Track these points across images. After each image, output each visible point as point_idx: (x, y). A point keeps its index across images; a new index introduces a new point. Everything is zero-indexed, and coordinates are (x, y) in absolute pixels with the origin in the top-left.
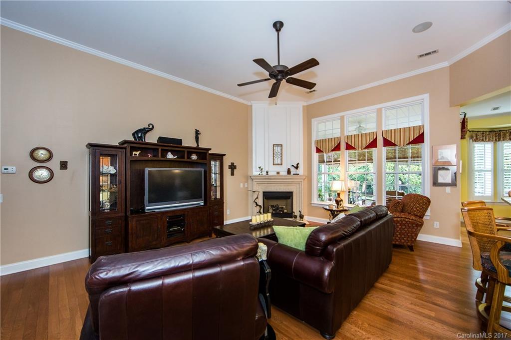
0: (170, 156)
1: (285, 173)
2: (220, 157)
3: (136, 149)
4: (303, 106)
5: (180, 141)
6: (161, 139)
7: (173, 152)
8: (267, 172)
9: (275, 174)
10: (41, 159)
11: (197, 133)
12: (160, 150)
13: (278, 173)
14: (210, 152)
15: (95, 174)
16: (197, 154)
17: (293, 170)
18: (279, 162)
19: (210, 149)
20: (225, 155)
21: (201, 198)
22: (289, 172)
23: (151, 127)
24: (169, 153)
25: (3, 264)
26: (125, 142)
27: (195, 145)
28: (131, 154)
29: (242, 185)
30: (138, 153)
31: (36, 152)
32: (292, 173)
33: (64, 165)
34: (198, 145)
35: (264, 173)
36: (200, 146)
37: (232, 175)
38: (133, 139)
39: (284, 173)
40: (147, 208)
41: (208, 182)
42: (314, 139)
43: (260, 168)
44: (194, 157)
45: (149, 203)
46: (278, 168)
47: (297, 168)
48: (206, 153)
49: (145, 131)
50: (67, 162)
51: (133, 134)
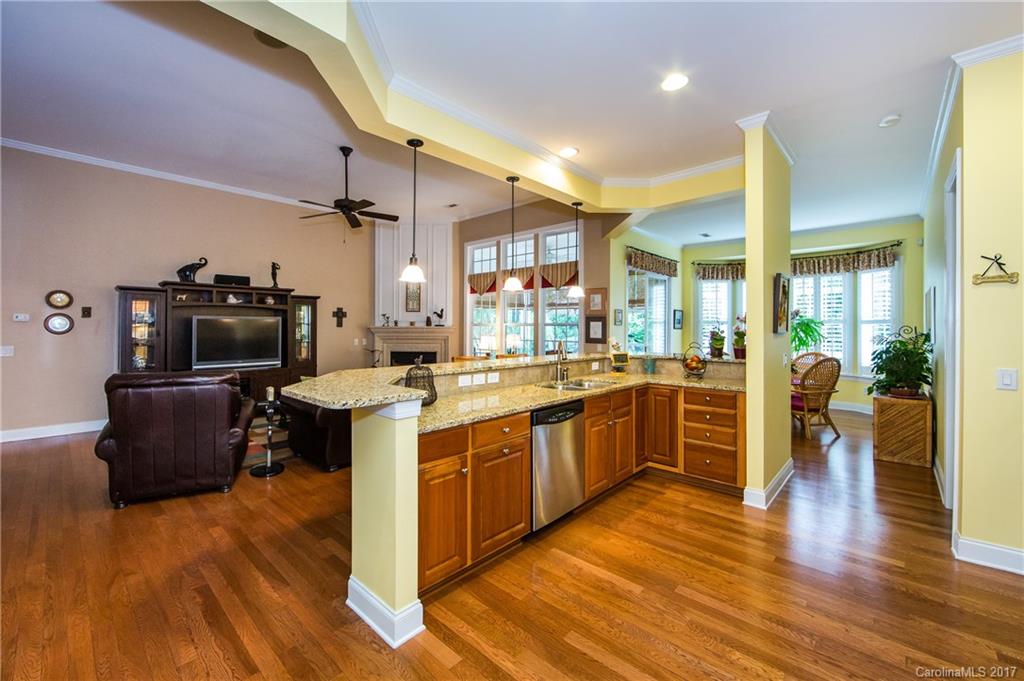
0: (232, 300)
1: (424, 325)
2: (312, 301)
3: (184, 292)
4: (454, 223)
5: (246, 280)
6: (219, 279)
7: (236, 295)
8: (396, 323)
9: (408, 325)
10: (60, 304)
11: (275, 267)
12: (215, 292)
13: (412, 324)
14: (292, 293)
15: (126, 323)
16: (274, 297)
17: (435, 320)
18: (416, 307)
19: (293, 290)
20: (319, 297)
21: (277, 356)
22: (429, 322)
23: (203, 261)
24: (231, 296)
25: (4, 429)
26: (164, 284)
27: (270, 284)
28: (174, 298)
29: (356, 340)
30: (184, 297)
31: (55, 296)
32: (433, 324)
33: (87, 312)
34: (275, 283)
35: (392, 324)
36: (280, 286)
37: (338, 326)
38: (178, 280)
39: (421, 324)
40: (194, 367)
41: (290, 336)
42: (468, 272)
43: (384, 315)
44: (270, 301)
45: (198, 361)
46: (412, 317)
47: (440, 316)
48: (286, 296)
49: (194, 268)
50: (90, 308)
51: (179, 272)
